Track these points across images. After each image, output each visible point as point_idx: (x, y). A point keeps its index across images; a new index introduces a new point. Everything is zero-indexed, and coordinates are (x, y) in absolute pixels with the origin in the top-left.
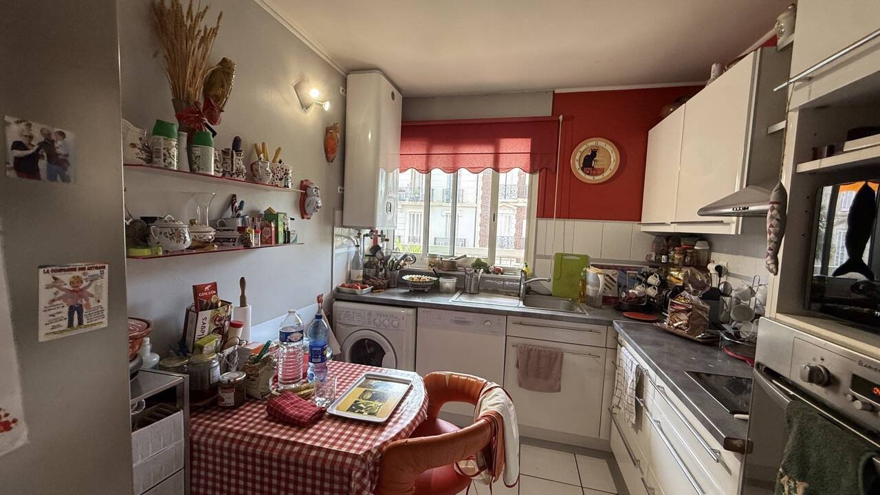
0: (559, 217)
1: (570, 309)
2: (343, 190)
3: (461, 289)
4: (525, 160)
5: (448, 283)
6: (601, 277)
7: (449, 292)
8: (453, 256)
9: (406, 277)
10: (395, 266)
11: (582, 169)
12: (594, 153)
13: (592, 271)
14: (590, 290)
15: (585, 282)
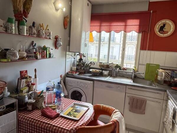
0: (149, 50)
1: (151, 85)
2: (70, 39)
3: (110, 75)
4: (137, 28)
5: (106, 73)
6: (163, 73)
7: (106, 76)
8: (108, 63)
9: (91, 70)
10: (87, 65)
11: (159, 32)
12: (164, 25)
13: (160, 70)
14: (159, 78)
15: (157, 75)
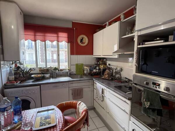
4: (66, 39)
5: (47, 76)
6: (88, 69)
8: (47, 67)
9: (32, 76)
10: (27, 73)
11: (80, 42)
12: (83, 38)
13: (85, 67)
14: (85, 72)
